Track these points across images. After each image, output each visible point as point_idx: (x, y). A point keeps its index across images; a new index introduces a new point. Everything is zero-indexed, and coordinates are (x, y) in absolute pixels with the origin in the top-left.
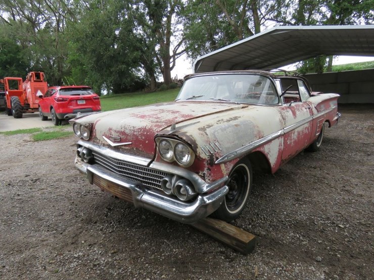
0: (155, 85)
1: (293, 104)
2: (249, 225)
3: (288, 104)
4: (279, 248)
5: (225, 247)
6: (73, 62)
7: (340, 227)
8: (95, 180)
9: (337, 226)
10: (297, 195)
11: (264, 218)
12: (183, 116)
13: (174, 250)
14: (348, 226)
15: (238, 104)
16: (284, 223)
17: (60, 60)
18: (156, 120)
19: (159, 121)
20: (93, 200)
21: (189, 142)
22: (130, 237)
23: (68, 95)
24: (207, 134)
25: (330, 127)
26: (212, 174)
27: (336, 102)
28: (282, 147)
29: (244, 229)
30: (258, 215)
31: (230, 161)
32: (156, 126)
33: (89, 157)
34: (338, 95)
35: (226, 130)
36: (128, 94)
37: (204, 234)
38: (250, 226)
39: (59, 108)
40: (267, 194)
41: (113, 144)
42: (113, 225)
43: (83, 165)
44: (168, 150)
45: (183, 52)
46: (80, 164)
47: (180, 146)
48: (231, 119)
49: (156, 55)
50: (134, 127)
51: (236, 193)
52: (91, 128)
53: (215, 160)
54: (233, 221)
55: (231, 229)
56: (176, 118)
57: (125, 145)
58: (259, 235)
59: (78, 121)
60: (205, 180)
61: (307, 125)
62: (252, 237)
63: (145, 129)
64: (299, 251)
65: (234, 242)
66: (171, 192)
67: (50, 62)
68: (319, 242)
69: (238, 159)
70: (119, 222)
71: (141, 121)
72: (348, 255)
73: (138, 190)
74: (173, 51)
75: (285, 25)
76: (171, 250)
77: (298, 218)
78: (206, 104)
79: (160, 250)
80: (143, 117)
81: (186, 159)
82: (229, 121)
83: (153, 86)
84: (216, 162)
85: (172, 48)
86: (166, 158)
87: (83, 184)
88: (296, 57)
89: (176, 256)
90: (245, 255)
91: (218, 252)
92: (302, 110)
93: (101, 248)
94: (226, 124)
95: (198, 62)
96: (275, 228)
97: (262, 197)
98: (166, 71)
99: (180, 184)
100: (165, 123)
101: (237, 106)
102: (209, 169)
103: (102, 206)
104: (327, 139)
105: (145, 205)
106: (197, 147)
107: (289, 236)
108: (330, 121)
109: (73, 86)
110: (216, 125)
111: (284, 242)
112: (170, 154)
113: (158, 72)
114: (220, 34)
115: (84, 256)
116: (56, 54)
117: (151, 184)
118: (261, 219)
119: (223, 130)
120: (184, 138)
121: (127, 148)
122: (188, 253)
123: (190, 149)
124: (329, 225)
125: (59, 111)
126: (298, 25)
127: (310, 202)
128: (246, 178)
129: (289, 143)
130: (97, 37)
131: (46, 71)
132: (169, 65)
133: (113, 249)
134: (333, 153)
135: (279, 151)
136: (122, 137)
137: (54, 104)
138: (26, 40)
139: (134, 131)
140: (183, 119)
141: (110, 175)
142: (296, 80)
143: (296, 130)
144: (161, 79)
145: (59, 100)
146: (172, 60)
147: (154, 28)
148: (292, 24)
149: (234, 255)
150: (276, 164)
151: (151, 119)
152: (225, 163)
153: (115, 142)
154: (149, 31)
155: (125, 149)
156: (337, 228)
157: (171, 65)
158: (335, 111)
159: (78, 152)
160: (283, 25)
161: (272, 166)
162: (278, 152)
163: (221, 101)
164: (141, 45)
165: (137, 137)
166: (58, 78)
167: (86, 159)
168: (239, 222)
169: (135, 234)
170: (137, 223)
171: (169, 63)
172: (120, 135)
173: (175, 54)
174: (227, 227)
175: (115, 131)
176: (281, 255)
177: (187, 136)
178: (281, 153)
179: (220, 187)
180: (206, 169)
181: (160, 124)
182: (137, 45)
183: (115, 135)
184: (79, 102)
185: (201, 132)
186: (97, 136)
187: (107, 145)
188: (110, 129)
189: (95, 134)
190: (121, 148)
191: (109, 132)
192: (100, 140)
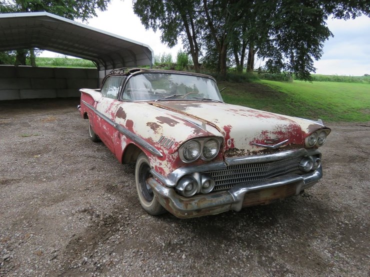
121: (284, 145)
139: (288, 129)
155: (283, 148)
165: (291, 133)
172: (278, 136)
175: (273, 133)
186: (237, 146)
187: (261, 151)
188: (264, 133)
189: (229, 146)
190: (279, 148)
191: (264, 136)
192: (243, 150)
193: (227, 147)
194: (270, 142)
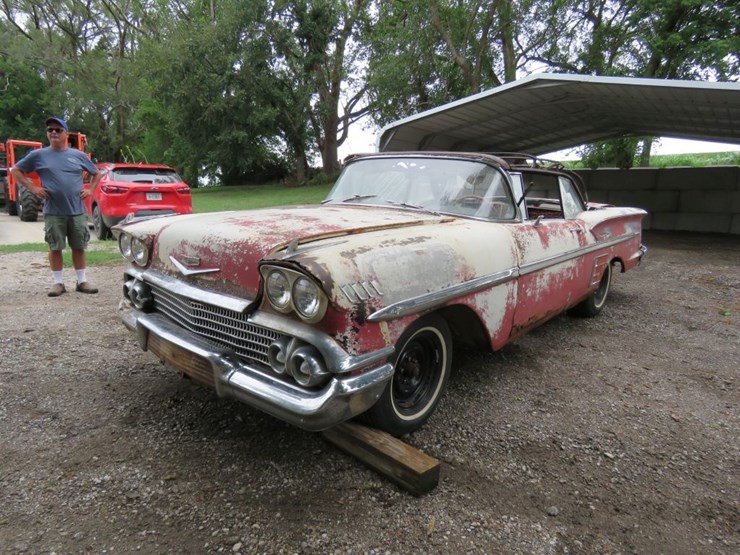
0: (306, 173)
1: (545, 223)
2: (436, 444)
3: (534, 222)
4: (484, 489)
5: (382, 481)
6: (146, 117)
7: (606, 456)
8: (151, 342)
9: (602, 454)
10: (540, 395)
11: (468, 433)
12: (323, 227)
13: (286, 481)
14: (622, 456)
15: (435, 214)
16: (502, 443)
17: (122, 113)
18: (270, 230)
19: (275, 232)
20: (148, 382)
21: (317, 276)
22: (206, 454)
23: (128, 181)
24: (356, 264)
25: (623, 271)
26: (361, 339)
27: (638, 224)
28: (515, 302)
29: (426, 452)
30: (457, 426)
31: (400, 318)
32: (266, 240)
33: (145, 299)
34: (643, 212)
35: (395, 259)
36: (251, 187)
37: (347, 455)
38: (438, 446)
39: (108, 206)
40: (484, 390)
41: (186, 272)
42: (178, 431)
43: (132, 314)
44: (283, 289)
45: (363, 111)
46: (128, 313)
47: (303, 283)
48: (412, 241)
49: (310, 114)
50: (226, 240)
51: (417, 382)
52: (150, 244)
53: (368, 313)
54: (408, 435)
55: (396, 448)
56: (308, 229)
57: (207, 274)
58: (451, 463)
59: (127, 229)
60: (346, 349)
61: (570, 264)
62: (433, 463)
63: (244, 245)
64: (521, 496)
65: (400, 472)
66: (283, 370)
67: (101, 116)
68: (562, 481)
69: (418, 316)
70: (191, 425)
71: (241, 231)
72: (611, 508)
73: (226, 363)
74: (345, 109)
75: (565, 72)
76: (279, 481)
77: (532, 436)
78: (376, 211)
79: (258, 479)
80: (247, 223)
81: (313, 307)
82: (405, 243)
83: (300, 175)
84: (370, 317)
85: (342, 103)
86: (279, 305)
87: (134, 353)
88: (579, 135)
89: (286, 492)
90: (417, 496)
91: (367, 489)
92: (561, 233)
93: (148, 469)
94: (398, 249)
95: (387, 133)
96: (484, 451)
97: (472, 394)
98: (329, 147)
99: (302, 355)
100: (285, 235)
101: (432, 218)
102: (355, 329)
103: (164, 395)
104: (620, 295)
105: (236, 392)
106: (333, 287)
107: (506, 468)
108: (624, 260)
109: (140, 165)
110: (377, 249)
111: (496, 477)
112: (285, 298)
113: (314, 148)
114: (437, 82)
115: (113, 482)
116: (115, 100)
117: (252, 353)
118: (462, 435)
119: (388, 259)
120: (310, 268)
121: (211, 278)
122: (311, 487)
123: (319, 289)
124: (587, 451)
125: (108, 211)
126: (589, 73)
127: (560, 409)
128: (438, 356)
129: (529, 294)
130: (195, 73)
131: (93, 133)
132: (335, 136)
133: (170, 473)
134: (625, 322)
135: (507, 308)
136: (203, 258)
137: (99, 198)
138: (58, 69)
139: (226, 247)
140: (322, 231)
141: (177, 334)
142: (556, 176)
143: (547, 272)
144: (318, 162)
145: (109, 191)
146: (341, 126)
147: (308, 62)
148: (576, 71)
149: (394, 495)
150: (500, 333)
151: (261, 228)
152: (389, 321)
153: (189, 267)
154: (299, 67)
155: (207, 281)
156: (600, 458)
157: (339, 136)
158: (636, 241)
159: (126, 289)
160: (560, 72)
161: (492, 335)
162: (504, 311)
163: (405, 208)
164: (281, 93)
165: (229, 257)
166: (115, 147)
167: (138, 302)
168: (418, 436)
169: (216, 449)
170: (225, 428)
171: (336, 131)
172: (200, 255)
173: (348, 114)
174: (391, 444)
175: (192, 246)
176: (485, 501)
177: (316, 265)
178: (511, 313)
179: (376, 364)
180: (349, 328)
181: (274, 237)
182: (273, 93)
183: (191, 254)
184: (150, 197)
185: (345, 259)
187: (176, 273)
188: (183, 243)
189: (156, 253)
190: (199, 279)
191: (182, 248)
192: (164, 264)
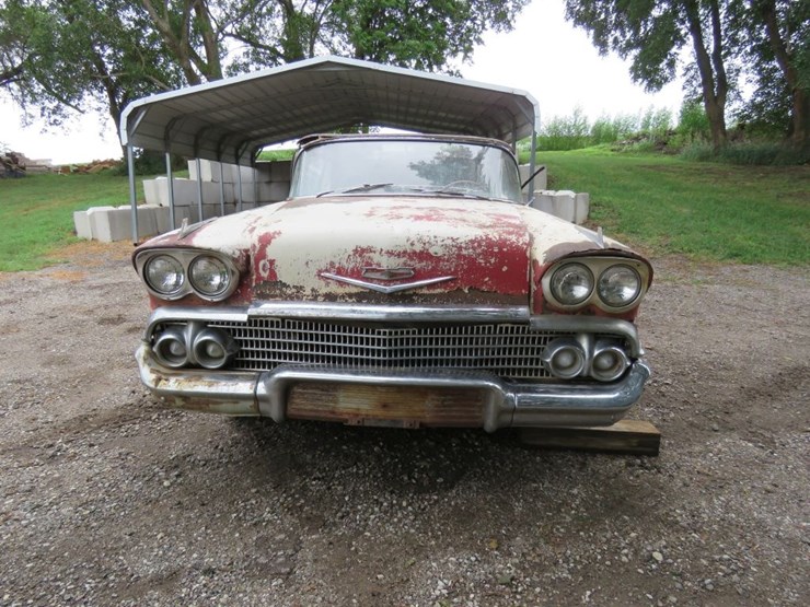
41: (386, 289)
50: (454, 239)
52: (244, 263)
57: (430, 286)
63: (488, 242)
66: (577, 373)
81: (632, 294)
86: (573, 302)
121: (438, 291)
136: (418, 266)
172: (411, 263)
175: (390, 253)
186: (282, 276)
187: (350, 295)
188: (360, 252)
189: (265, 275)
190: (415, 294)
191: (359, 259)
192: (301, 288)
193: (259, 278)
194: (377, 275)
